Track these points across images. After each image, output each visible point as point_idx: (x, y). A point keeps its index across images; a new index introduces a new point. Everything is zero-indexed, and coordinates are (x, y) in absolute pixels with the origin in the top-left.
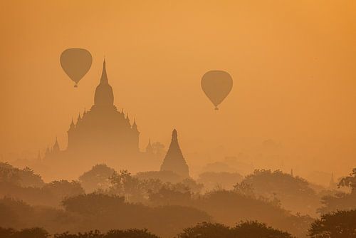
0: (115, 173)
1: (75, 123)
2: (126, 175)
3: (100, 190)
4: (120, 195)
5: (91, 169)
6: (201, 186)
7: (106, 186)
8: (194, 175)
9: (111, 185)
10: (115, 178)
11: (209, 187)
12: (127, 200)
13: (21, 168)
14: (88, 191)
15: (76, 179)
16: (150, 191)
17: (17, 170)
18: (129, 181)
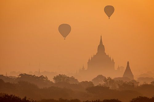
0: (105, 78)
1: (90, 59)
2: (109, 79)
3: (100, 84)
4: (108, 86)
5: (96, 77)
6: (139, 82)
7: (102, 83)
8: (135, 79)
9: (104, 83)
10: (106, 80)
11: (141, 83)
12: (110, 88)
13: (70, 76)
14: (95, 85)
15: (91, 80)
16: (119, 85)
17: (68, 77)
18: (111, 81)
